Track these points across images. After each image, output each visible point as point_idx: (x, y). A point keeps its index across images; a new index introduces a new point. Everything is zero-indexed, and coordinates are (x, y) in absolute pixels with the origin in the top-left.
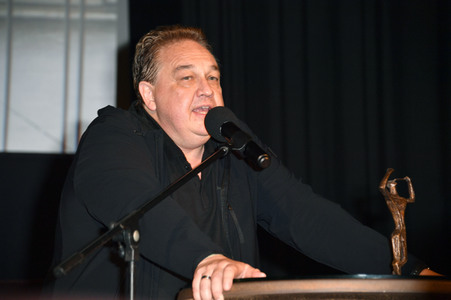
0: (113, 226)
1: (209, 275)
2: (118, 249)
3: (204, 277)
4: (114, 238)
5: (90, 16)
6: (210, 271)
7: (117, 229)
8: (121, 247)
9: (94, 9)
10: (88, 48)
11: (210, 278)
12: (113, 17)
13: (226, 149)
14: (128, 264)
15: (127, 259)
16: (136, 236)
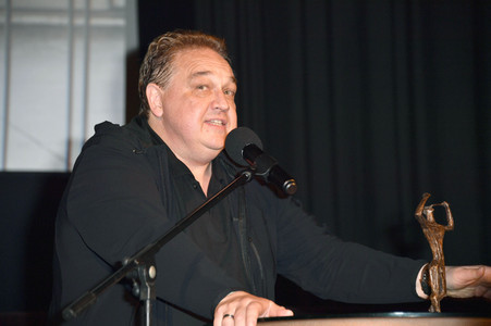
0: (126, 262)
1: (231, 313)
2: (132, 287)
3: (226, 316)
4: (128, 274)
5: (95, 22)
6: (232, 310)
7: (132, 264)
8: (136, 284)
9: (100, 14)
10: (93, 56)
11: (233, 317)
12: (121, 22)
13: (248, 174)
14: (143, 303)
15: (142, 298)
16: (152, 272)
